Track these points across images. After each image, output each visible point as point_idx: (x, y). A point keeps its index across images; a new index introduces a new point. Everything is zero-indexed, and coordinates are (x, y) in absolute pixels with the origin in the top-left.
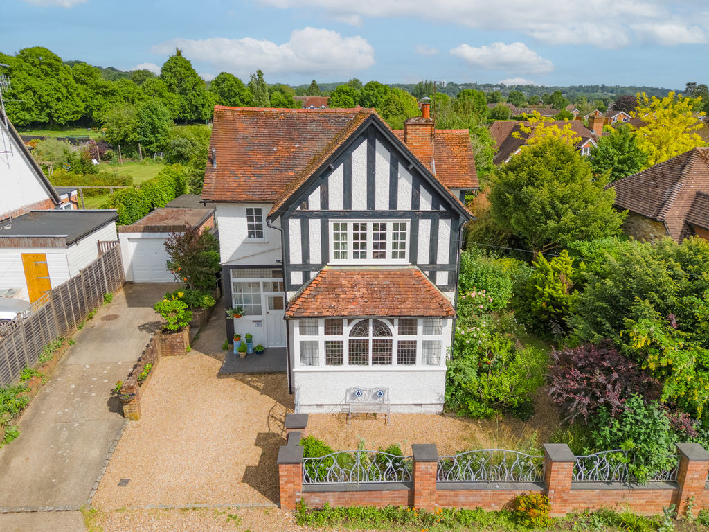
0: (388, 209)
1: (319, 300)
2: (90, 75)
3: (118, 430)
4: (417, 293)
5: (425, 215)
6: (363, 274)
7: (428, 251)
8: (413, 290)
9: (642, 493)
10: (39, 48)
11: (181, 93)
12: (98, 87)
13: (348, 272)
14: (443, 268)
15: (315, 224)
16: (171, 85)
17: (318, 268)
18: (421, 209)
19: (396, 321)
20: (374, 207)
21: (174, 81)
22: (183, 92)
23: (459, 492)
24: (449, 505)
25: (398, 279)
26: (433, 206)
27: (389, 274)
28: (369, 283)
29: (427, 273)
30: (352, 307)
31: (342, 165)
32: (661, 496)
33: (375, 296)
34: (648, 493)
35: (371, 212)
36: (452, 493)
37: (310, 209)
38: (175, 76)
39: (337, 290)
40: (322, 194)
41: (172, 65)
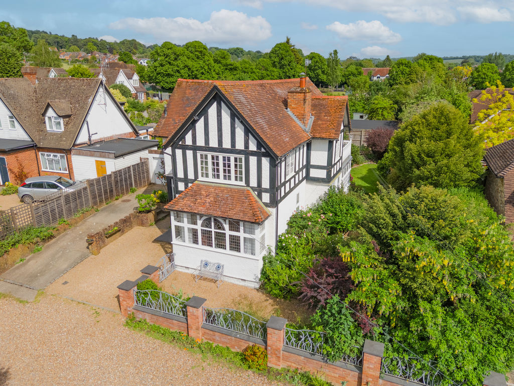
0: (230, 148)
1: (185, 201)
2: (224, 58)
3: (83, 258)
4: (243, 205)
5: (253, 153)
6: (216, 188)
7: (256, 178)
8: (241, 202)
9: (335, 369)
10: (196, 41)
11: (280, 68)
12: (227, 65)
13: (208, 186)
14: (266, 191)
15: (190, 153)
16: (274, 62)
17: (192, 181)
18: (250, 149)
19: (227, 221)
20: (222, 146)
21: (277, 60)
22: (282, 67)
23: (216, 333)
24: (211, 340)
25: (235, 194)
26: (258, 148)
27: (231, 190)
28: (217, 195)
29: (256, 193)
30: (202, 208)
31: (203, 118)
32: (349, 375)
33: (217, 203)
34: (340, 370)
35: (220, 149)
36: (211, 333)
37: (186, 144)
38: (278, 56)
39: (197, 196)
40: (192, 135)
41: (277, 49)
